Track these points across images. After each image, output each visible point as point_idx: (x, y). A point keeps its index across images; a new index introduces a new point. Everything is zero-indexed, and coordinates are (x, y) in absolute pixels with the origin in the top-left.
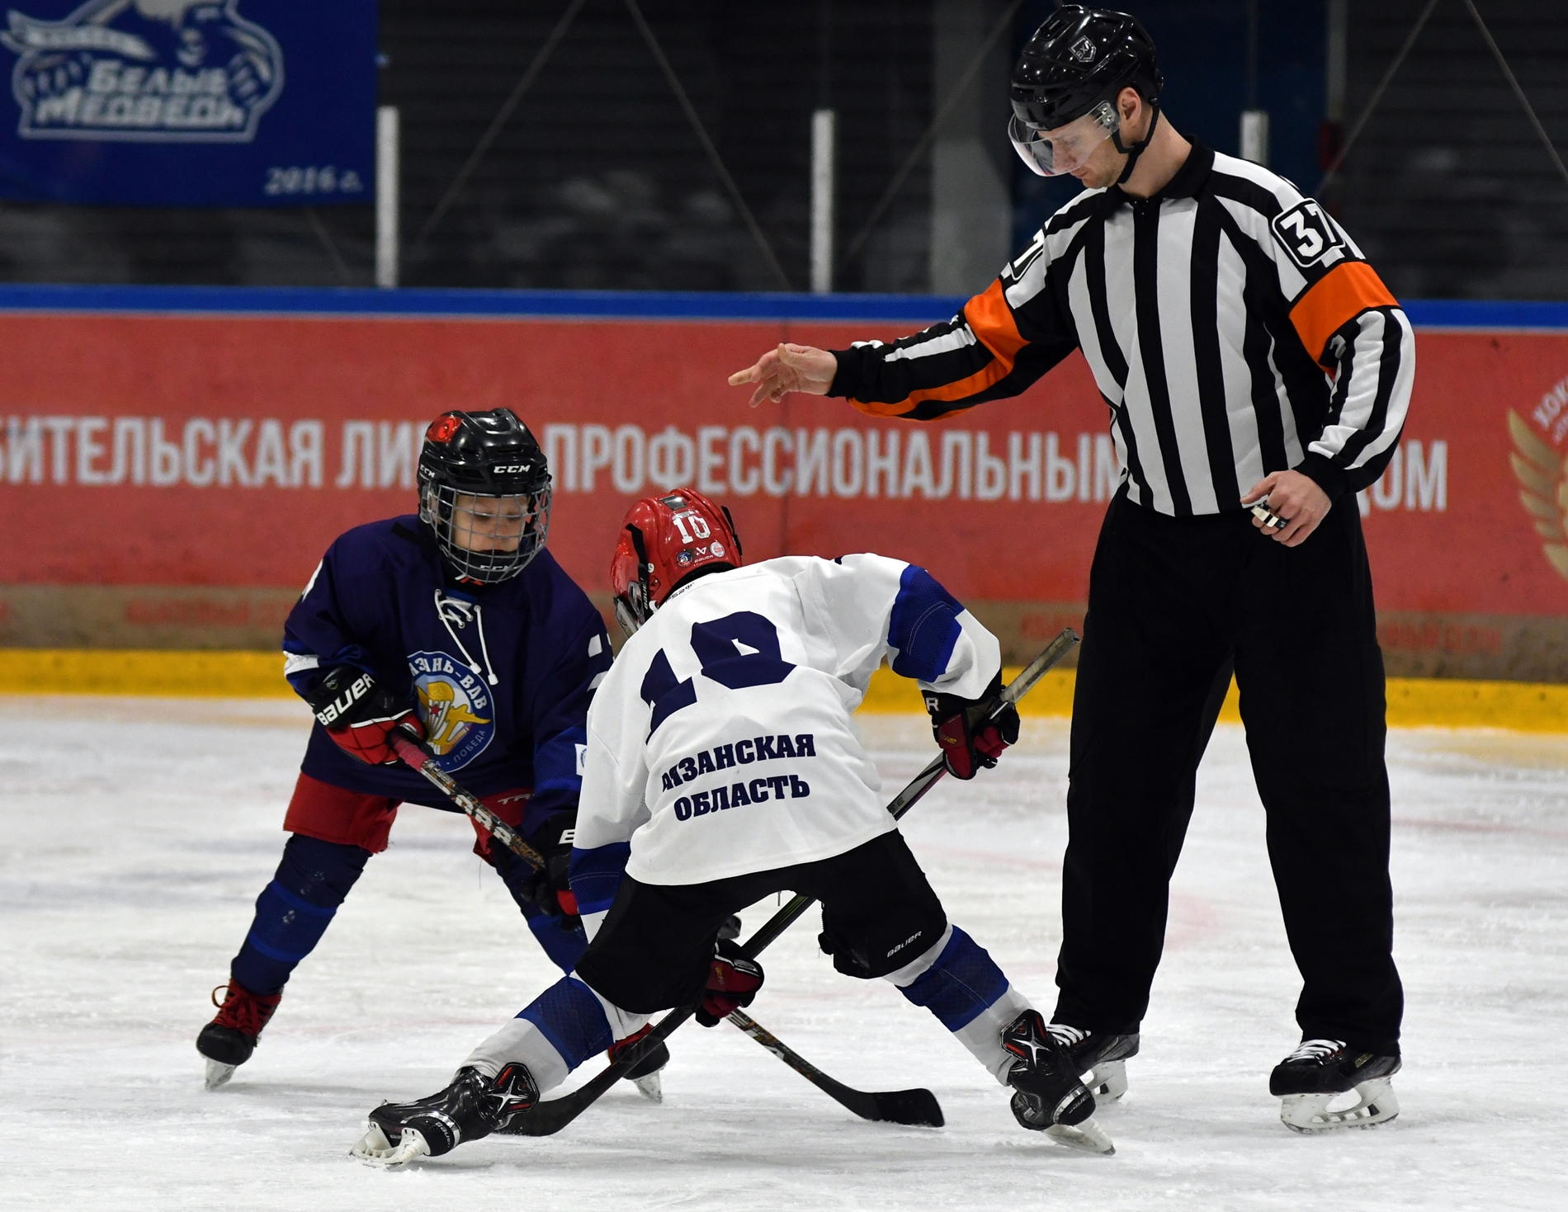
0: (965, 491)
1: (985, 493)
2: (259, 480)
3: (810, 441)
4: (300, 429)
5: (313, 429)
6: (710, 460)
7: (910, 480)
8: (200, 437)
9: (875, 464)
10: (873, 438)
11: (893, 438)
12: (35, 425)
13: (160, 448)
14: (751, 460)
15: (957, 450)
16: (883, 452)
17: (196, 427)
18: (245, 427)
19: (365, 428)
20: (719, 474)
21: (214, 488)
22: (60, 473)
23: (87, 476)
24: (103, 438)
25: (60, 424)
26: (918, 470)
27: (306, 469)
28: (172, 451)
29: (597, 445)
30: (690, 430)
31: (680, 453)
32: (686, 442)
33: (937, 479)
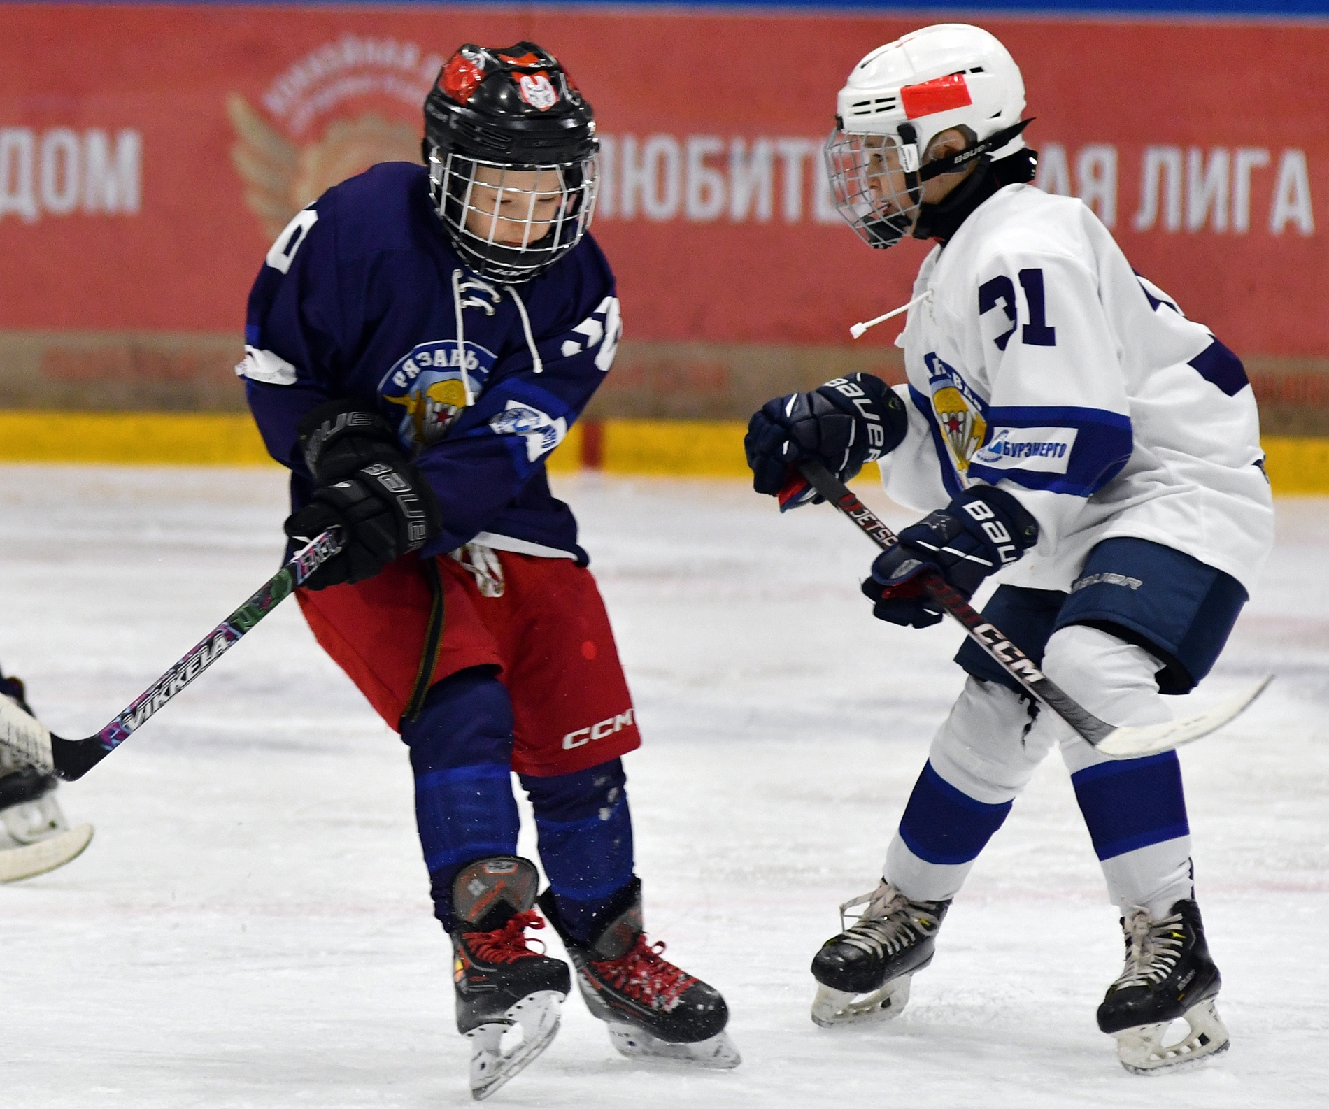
4: (1089, 157)
5: (1107, 157)
12: (763, 149)
19: (1172, 157)
22: (793, 208)
23: (825, 211)
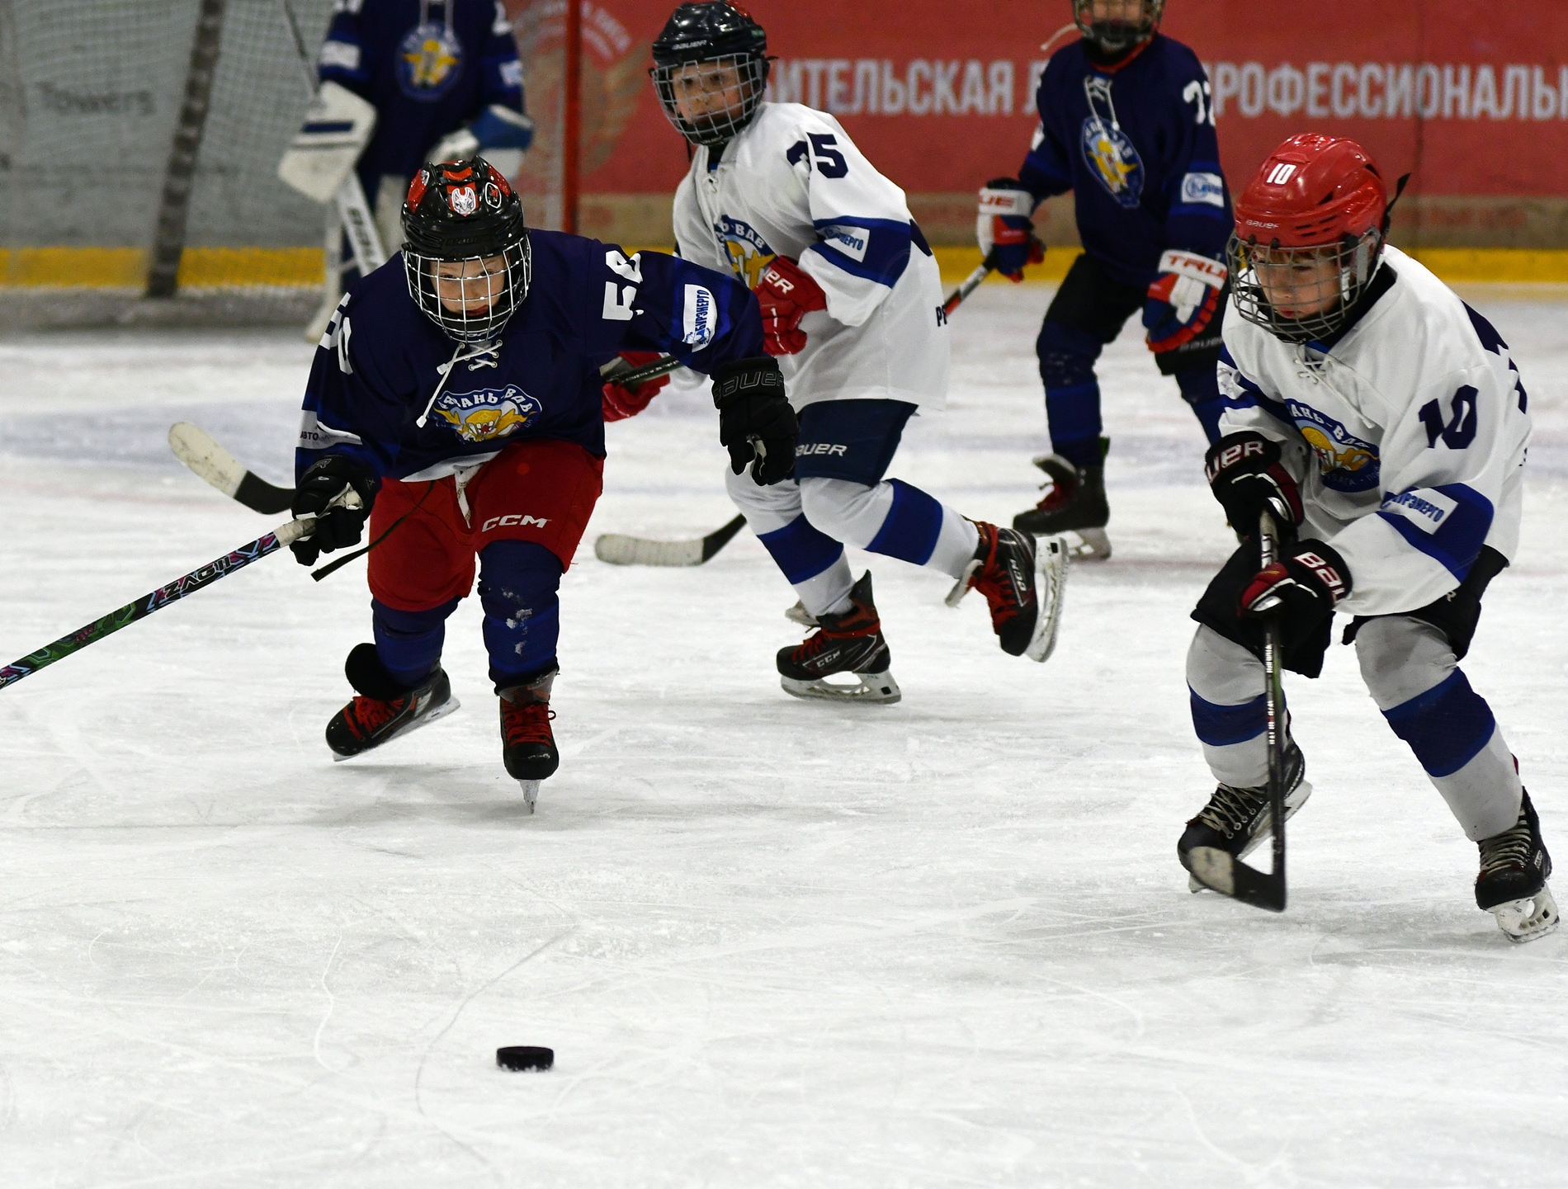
0: (1523, 111)
1: (1539, 113)
2: (965, 107)
3: (1398, 75)
4: (996, 67)
5: (1007, 68)
6: (1315, 89)
7: (1478, 105)
8: (920, 76)
9: (1450, 91)
10: (1449, 72)
11: (1465, 73)
13: (890, 83)
14: (1349, 89)
15: (1517, 81)
16: (1456, 81)
17: (918, 67)
18: (954, 68)
20: (1324, 100)
21: (930, 115)
24: (847, 77)
25: (815, 66)
26: (1485, 96)
27: (1000, 100)
28: (898, 86)
29: (1227, 80)
30: (1301, 66)
31: (1292, 85)
32: (1297, 76)
33: (1500, 101)
